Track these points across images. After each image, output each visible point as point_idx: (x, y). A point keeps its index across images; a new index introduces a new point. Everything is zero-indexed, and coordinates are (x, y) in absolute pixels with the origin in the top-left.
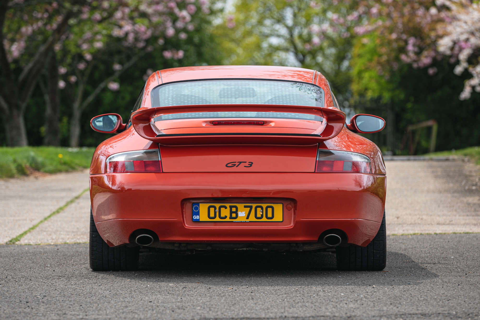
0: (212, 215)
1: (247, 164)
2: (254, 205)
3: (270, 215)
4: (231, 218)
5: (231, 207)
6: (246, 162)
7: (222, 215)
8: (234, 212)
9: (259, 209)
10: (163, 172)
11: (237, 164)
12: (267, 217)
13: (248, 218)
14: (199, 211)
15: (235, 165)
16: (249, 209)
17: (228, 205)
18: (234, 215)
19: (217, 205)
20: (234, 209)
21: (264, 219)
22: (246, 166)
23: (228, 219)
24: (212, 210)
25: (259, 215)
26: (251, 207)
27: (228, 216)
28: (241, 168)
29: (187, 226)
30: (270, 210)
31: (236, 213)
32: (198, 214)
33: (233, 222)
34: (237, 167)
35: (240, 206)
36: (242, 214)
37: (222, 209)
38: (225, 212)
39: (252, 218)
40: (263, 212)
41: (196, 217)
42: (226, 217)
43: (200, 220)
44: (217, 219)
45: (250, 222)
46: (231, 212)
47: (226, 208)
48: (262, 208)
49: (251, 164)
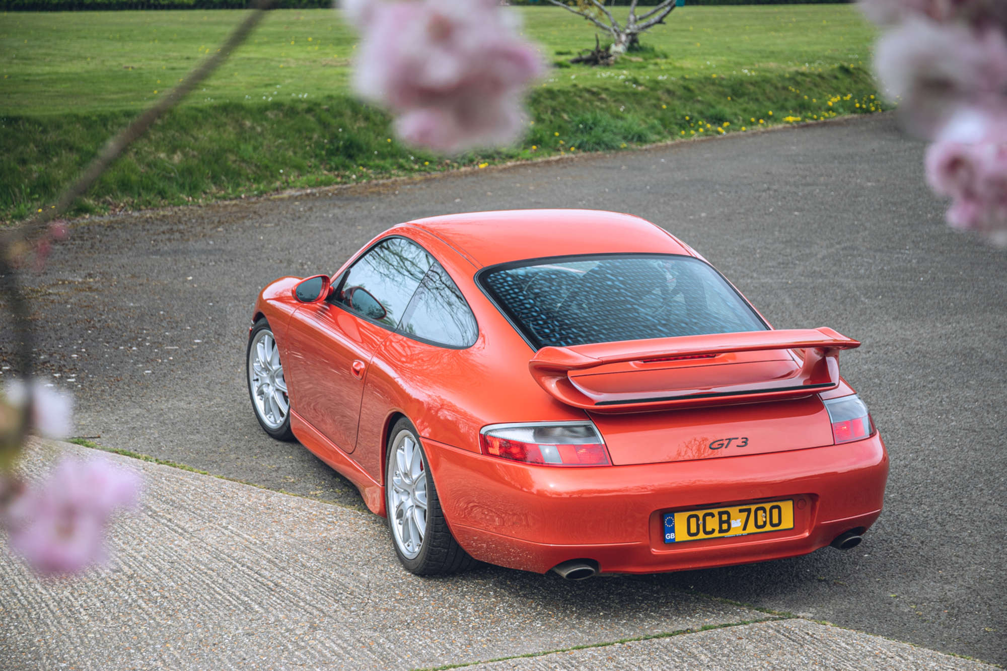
0: (693, 529)
1: (739, 442)
2: (753, 508)
3: (775, 521)
4: (721, 531)
5: (720, 514)
6: (737, 438)
7: (709, 529)
8: (724, 522)
9: (760, 513)
10: (614, 466)
11: (726, 442)
12: (772, 525)
13: (744, 529)
14: (674, 525)
15: (722, 444)
16: (746, 513)
17: (715, 511)
18: (725, 526)
19: (701, 514)
20: (725, 517)
21: (768, 528)
22: (739, 444)
23: (716, 534)
24: (693, 521)
25: (760, 523)
26: (749, 511)
27: (717, 529)
28: (732, 450)
29: (655, 551)
30: (775, 512)
31: (728, 522)
32: (672, 530)
33: (723, 537)
34: (726, 447)
35: (734, 511)
36: (737, 524)
37: (708, 518)
38: (712, 523)
39: (751, 528)
40: (766, 517)
41: (669, 536)
42: (713, 531)
43: (676, 540)
44: (702, 535)
45: (749, 534)
46: (721, 522)
47: (713, 515)
48: (765, 512)
49: (746, 441)
